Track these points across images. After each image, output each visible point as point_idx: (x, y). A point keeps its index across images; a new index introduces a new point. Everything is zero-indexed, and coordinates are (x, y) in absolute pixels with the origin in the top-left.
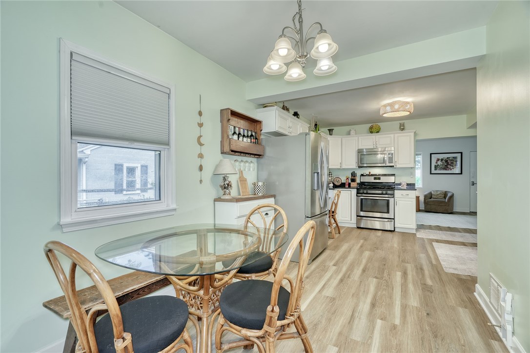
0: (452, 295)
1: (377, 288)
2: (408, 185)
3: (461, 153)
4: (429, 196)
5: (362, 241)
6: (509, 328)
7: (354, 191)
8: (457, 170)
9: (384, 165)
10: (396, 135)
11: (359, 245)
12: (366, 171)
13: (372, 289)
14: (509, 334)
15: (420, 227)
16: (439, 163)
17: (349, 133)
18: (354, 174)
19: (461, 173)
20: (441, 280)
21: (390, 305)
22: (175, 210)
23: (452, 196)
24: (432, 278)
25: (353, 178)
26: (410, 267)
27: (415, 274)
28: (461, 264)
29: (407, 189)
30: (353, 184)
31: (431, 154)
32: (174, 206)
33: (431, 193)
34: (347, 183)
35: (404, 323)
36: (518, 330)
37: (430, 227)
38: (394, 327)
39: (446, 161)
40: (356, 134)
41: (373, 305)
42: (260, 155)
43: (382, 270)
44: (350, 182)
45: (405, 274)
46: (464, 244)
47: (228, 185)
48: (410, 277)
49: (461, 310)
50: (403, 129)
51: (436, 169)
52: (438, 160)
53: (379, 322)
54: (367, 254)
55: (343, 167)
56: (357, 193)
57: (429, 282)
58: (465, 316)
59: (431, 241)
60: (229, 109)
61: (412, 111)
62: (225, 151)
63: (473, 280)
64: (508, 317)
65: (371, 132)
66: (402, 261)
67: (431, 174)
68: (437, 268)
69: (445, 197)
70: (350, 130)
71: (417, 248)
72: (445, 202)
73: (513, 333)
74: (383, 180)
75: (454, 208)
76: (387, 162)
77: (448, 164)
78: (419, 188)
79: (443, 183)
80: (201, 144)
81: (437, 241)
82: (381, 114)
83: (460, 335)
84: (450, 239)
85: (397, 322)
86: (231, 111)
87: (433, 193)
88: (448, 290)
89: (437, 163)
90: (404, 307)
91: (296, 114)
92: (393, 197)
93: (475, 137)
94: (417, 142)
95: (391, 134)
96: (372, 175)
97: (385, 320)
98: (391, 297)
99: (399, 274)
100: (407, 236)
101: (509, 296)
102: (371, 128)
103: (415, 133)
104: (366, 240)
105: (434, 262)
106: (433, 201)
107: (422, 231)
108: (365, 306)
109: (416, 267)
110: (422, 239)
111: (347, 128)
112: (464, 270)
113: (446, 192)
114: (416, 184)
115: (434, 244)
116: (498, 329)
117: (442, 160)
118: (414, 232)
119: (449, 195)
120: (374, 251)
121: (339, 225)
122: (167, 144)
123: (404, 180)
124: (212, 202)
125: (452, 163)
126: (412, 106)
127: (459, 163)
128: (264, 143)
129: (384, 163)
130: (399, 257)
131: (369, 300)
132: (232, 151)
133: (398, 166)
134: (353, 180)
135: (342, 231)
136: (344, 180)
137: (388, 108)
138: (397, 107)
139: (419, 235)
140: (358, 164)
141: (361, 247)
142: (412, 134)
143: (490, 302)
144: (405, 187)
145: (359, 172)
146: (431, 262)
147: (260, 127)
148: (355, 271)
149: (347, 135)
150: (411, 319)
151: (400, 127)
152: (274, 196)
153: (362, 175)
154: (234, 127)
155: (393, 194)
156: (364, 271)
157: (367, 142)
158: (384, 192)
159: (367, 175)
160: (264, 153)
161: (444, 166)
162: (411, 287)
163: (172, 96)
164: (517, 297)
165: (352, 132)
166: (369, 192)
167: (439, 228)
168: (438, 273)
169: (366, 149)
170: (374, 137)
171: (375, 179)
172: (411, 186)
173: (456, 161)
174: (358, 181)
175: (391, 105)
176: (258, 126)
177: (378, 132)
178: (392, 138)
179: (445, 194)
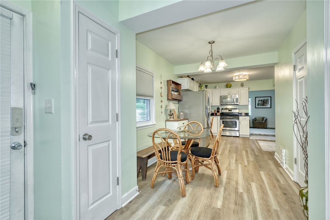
0: (266, 157)
1: (237, 156)
2: (245, 114)
3: (271, 97)
4: (255, 120)
5: (225, 141)
6: (284, 162)
7: (219, 117)
8: (269, 106)
9: (234, 104)
10: (239, 89)
11: (224, 142)
12: (225, 107)
13: (234, 156)
14: (284, 164)
15: (251, 135)
16: (260, 102)
17: (215, 88)
18: (218, 109)
19: (271, 108)
20: (261, 153)
21: (243, 160)
22: (155, 124)
23: (266, 120)
24: (257, 152)
25: (218, 110)
26: (248, 150)
27: (251, 151)
28: (270, 148)
29: (245, 116)
30: (218, 114)
31: (256, 97)
32: (155, 123)
33: (256, 118)
34: (215, 113)
35: (249, 165)
36: (287, 162)
37: (256, 135)
38: (246, 166)
39: (263, 101)
40: (219, 88)
41: (236, 161)
42: (181, 100)
43: (237, 151)
44: (216, 112)
45: (247, 152)
46: (271, 141)
47: (172, 114)
48: (249, 152)
49: (269, 161)
50: (243, 86)
51: (258, 106)
52: (259, 101)
53: (240, 165)
54: (229, 146)
55: (213, 105)
56: (221, 118)
57: (257, 154)
58: (271, 163)
59: (257, 140)
60: (171, 80)
61: (248, 79)
62: (169, 99)
63: (274, 152)
64: (284, 158)
65: (227, 87)
66: (245, 148)
67: (256, 108)
68: (260, 150)
69: (263, 120)
70: (216, 86)
71: (251, 143)
72: (263, 122)
73: (286, 163)
74: (233, 111)
75: (267, 126)
76: (235, 102)
77: (264, 102)
78: (251, 115)
79: (262, 113)
80: (162, 96)
81: (259, 140)
82: (233, 80)
83: (269, 167)
84: (265, 139)
85: (246, 164)
86: (172, 81)
87: (257, 118)
88: (264, 156)
89: (258, 102)
90: (248, 161)
91: (193, 79)
92: (239, 120)
93: (274, 90)
94: (250, 92)
95: (237, 88)
96: (227, 109)
97: (242, 164)
98: (243, 158)
99: (244, 152)
100: (245, 139)
101: (284, 151)
102: (227, 85)
103: (248, 88)
104: (226, 140)
105: (258, 147)
106: (257, 122)
107: (252, 136)
108: (233, 161)
109: (251, 149)
110: (253, 140)
111: (215, 85)
112: (270, 150)
113: (263, 117)
114: (249, 114)
115: (258, 141)
116: (281, 164)
117: (261, 100)
118: (249, 137)
119: (265, 119)
120: (231, 144)
121: (213, 135)
122: (153, 97)
123: (243, 111)
124: (165, 122)
125: (266, 102)
126: (248, 76)
127: (270, 102)
128: (182, 95)
129: (233, 103)
130: (243, 146)
131: (234, 159)
132: (173, 99)
133: (241, 104)
134: (218, 112)
135: (214, 137)
136: (213, 112)
137: (237, 77)
138: (241, 77)
139: (251, 138)
140: (221, 103)
141: (225, 143)
142: (247, 89)
143: (280, 157)
144: (244, 115)
145: (221, 108)
146: (257, 148)
147: (181, 87)
148: (226, 151)
149: (214, 88)
150: (251, 164)
151: (241, 85)
152: (187, 119)
153: (222, 109)
154: (172, 88)
155: (239, 118)
156: (229, 151)
157: (225, 92)
158: (234, 117)
159: (225, 109)
160: (182, 99)
161: (262, 104)
162: (250, 155)
163: (154, 76)
164: (286, 151)
165: (217, 87)
166: (227, 117)
167: (260, 135)
168: (260, 151)
169: (223, 96)
170: (228, 90)
171: (229, 111)
172: (247, 114)
173: (268, 101)
174: (220, 112)
175: (239, 76)
176: (179, 87)
177: (230, 87)
178: (238, 90)
179: (263, 118)
